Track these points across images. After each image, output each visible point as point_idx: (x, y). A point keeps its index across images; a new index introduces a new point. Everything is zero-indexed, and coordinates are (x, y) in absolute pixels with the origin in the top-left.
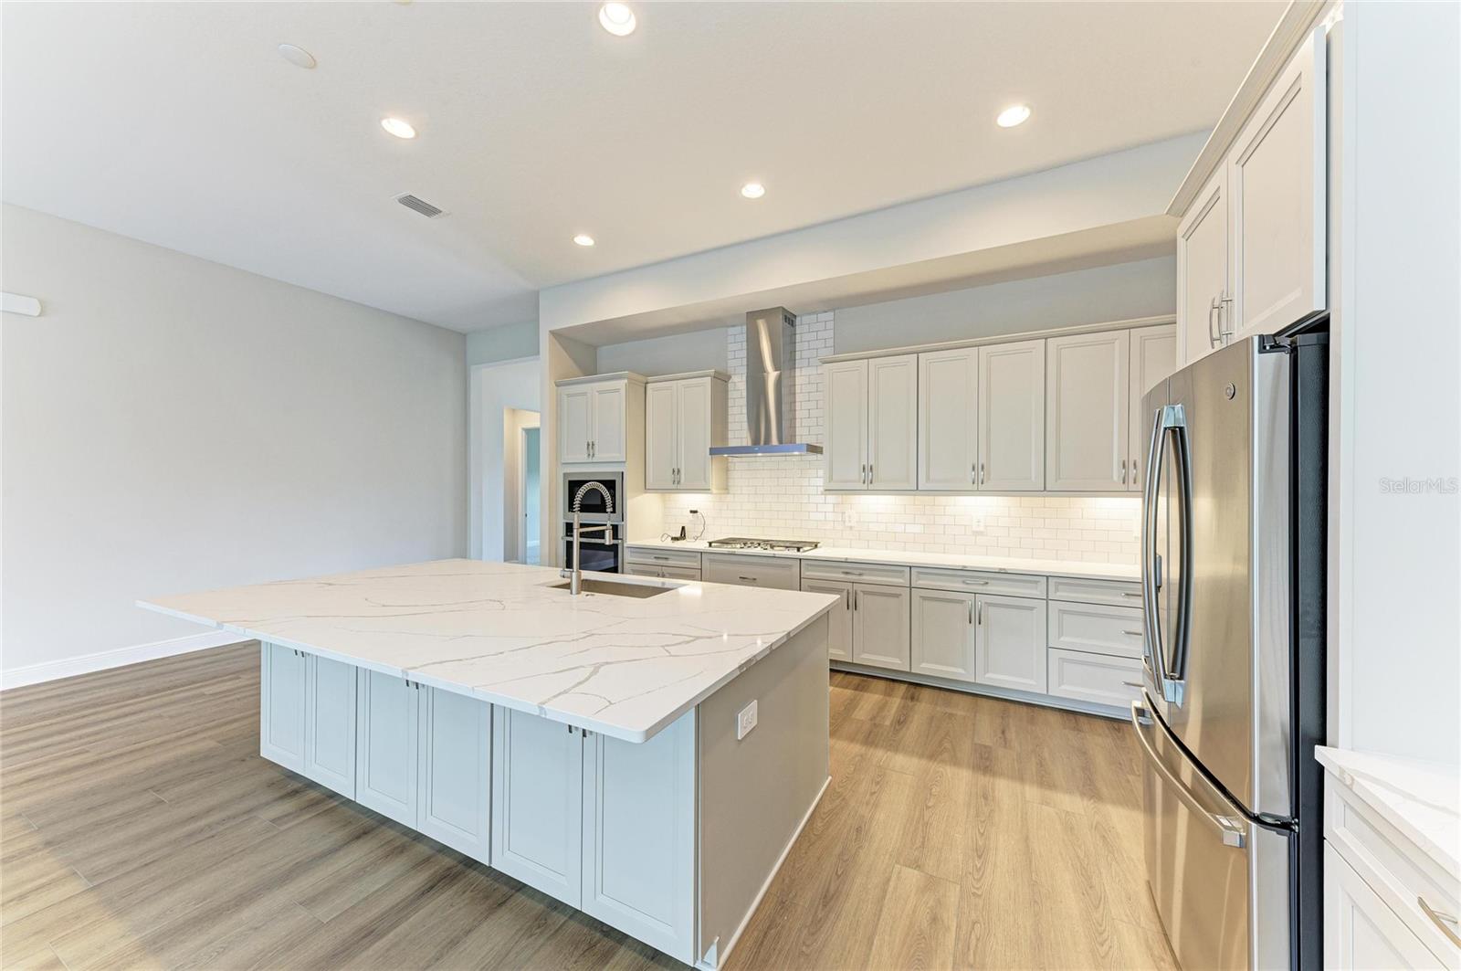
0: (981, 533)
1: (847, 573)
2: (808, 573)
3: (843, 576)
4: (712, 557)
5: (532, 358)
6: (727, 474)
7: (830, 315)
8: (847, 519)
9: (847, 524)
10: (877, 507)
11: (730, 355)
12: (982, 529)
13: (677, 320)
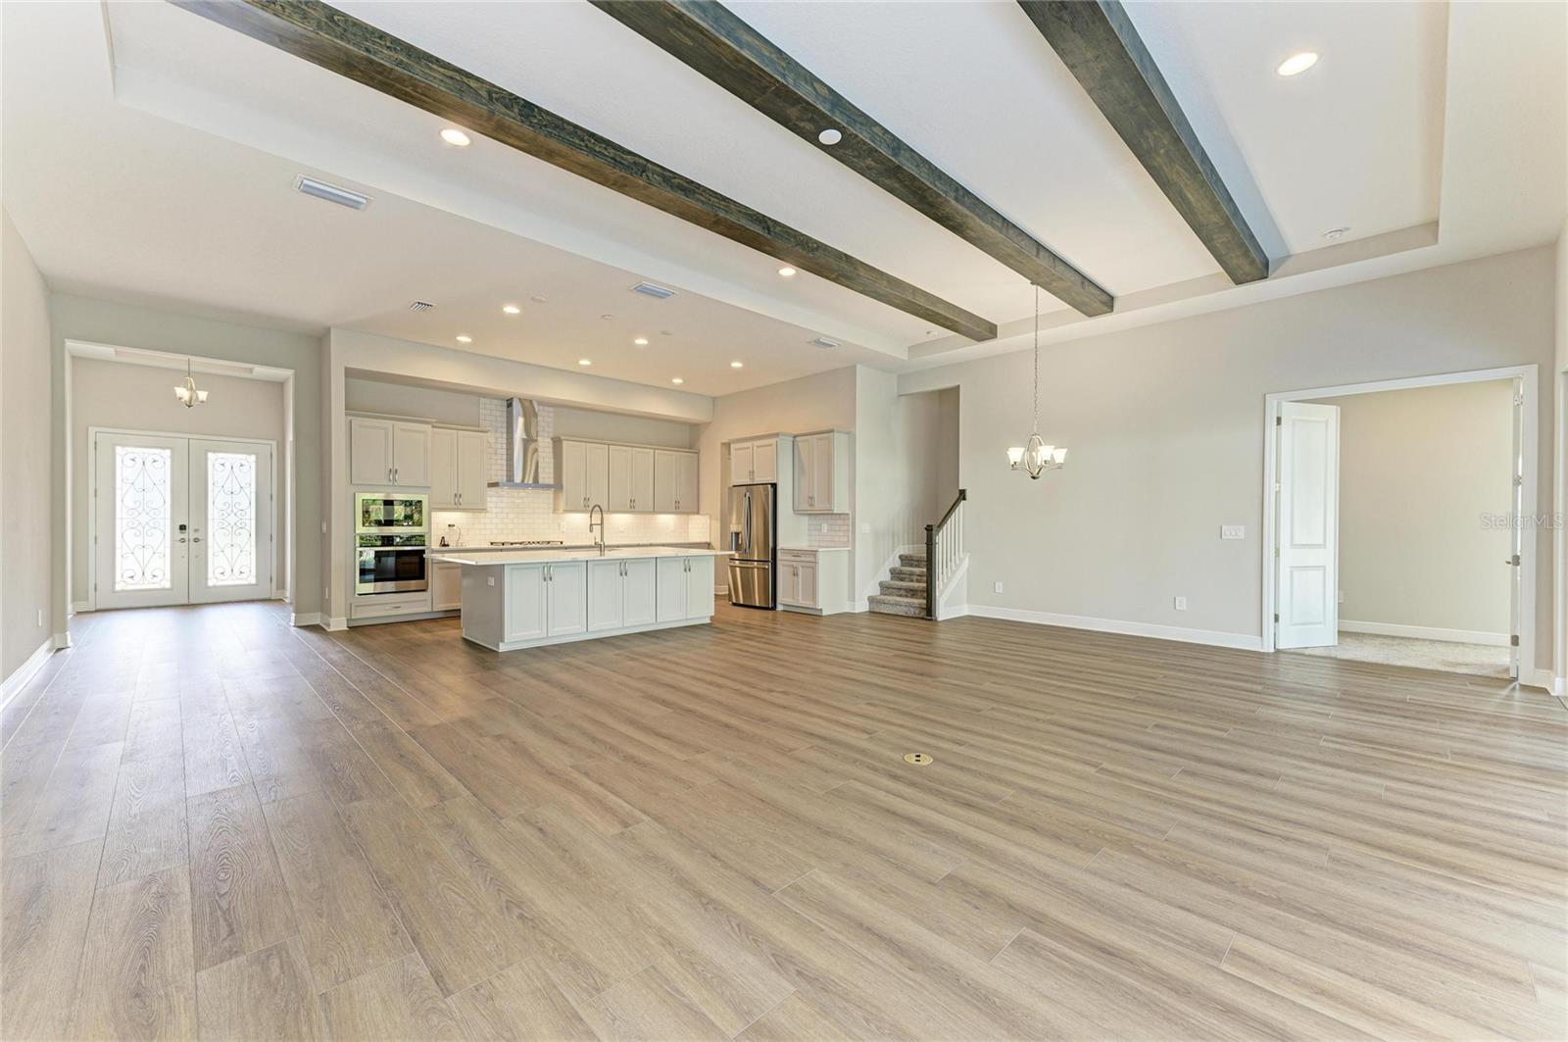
7: (551, 409)
9: (561, 530)
10: (578, 520)
11: (482, 418)
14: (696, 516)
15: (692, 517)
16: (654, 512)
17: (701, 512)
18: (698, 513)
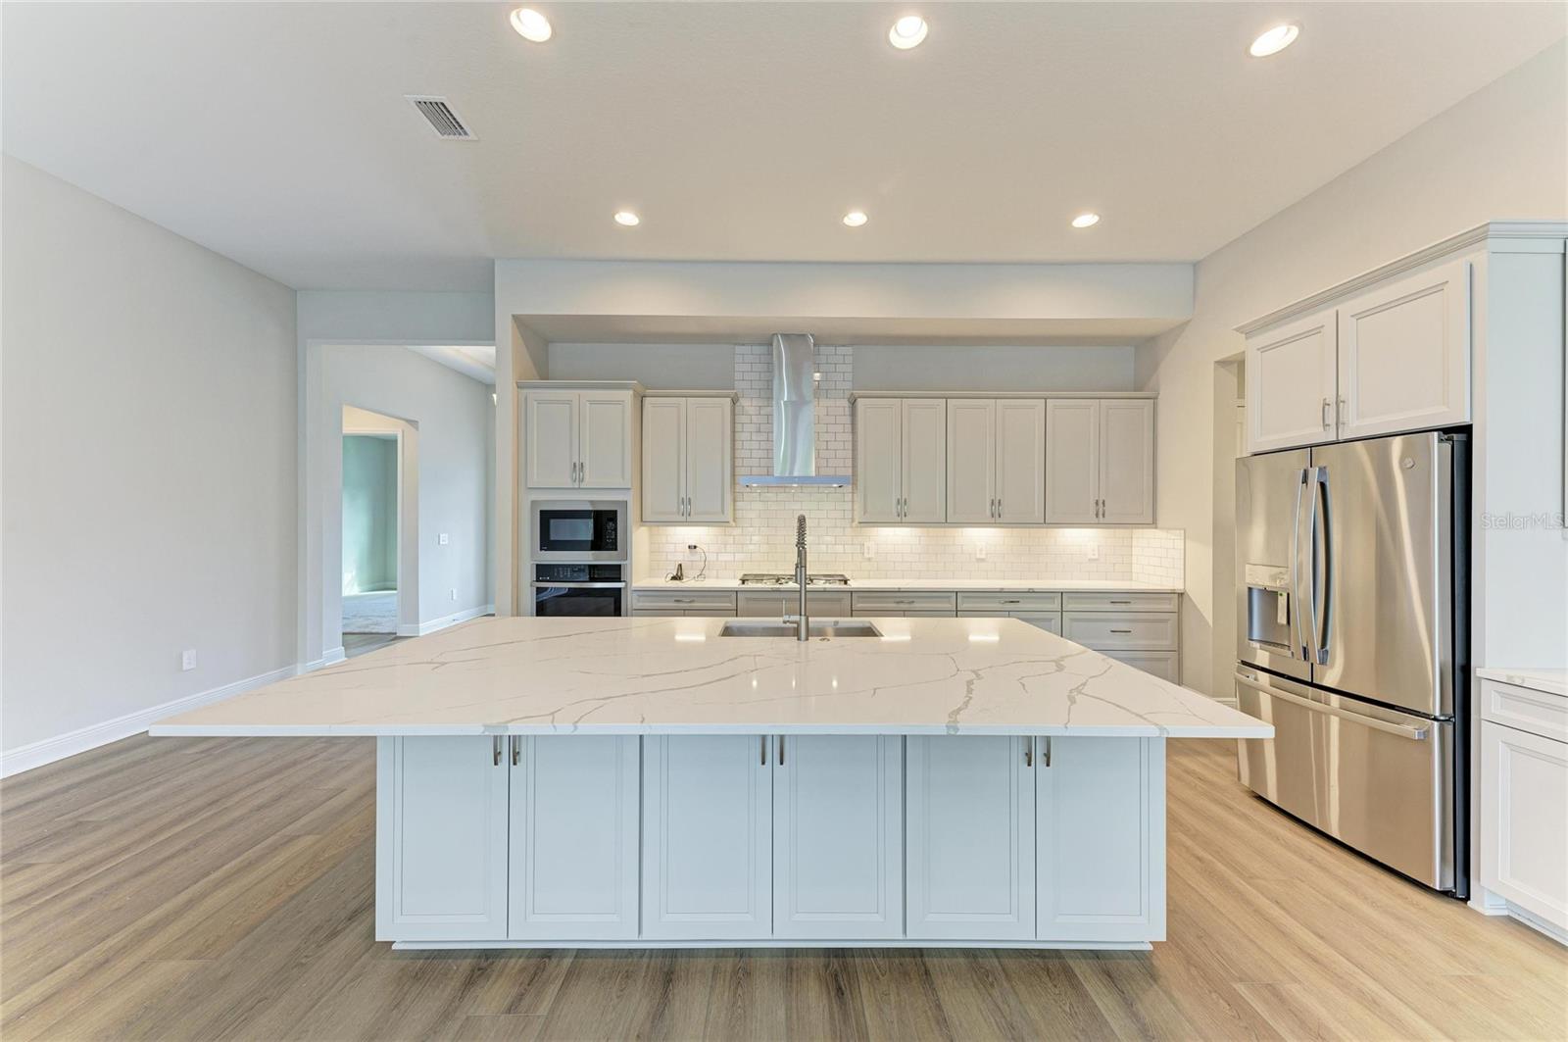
0: (982, 560)
1: (898, 603)
2: (860, 605)
3: (894, 605)
4: (749, 595)
5: (487, 342)
6: (734, 506)
7: (849, 350)
8: (866, 551)
9: (866, 556)
10: (896, 538)
11: (738, 376)
12: (983, 556)
13: (693, 329)
14: (1149, 533)
15: (1138, 533)
16: (1045, 523)
17: (1160, 523)
18: (1154, 523)
